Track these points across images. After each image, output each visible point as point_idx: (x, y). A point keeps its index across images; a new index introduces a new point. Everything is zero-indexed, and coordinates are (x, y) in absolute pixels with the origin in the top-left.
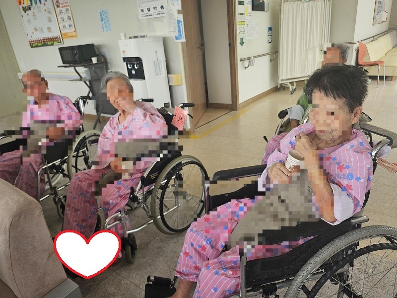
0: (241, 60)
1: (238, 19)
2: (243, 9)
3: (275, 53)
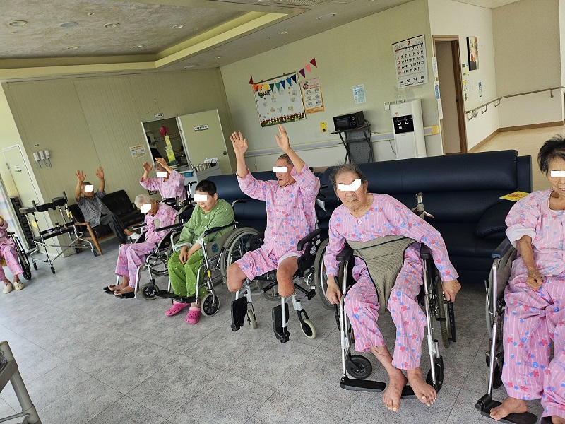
2: (465, 70)
3: (486, 105)
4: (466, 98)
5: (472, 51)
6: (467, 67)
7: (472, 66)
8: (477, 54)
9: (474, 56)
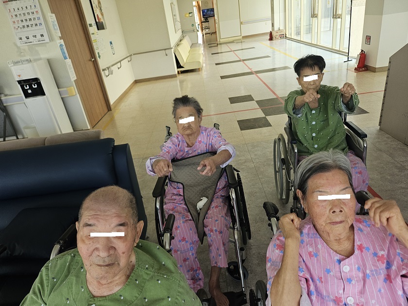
0: (103, 70)
1: (93, 37)
2: (93, 29)
3: (120, 62)
4: (99, 57)
5: (97, 12)
6: (95, 27)
7: (100, 26)
8: (102, 14)
9: (100, 16)
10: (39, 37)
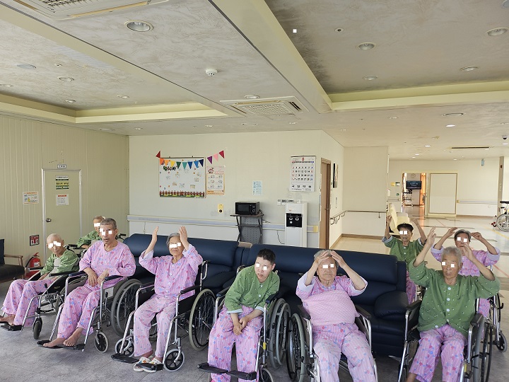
0: (331, 219)
3: (340, 215)
4: (331, 208)
6: (332, 185)
9: (336, 177)
10: (307, 187)
